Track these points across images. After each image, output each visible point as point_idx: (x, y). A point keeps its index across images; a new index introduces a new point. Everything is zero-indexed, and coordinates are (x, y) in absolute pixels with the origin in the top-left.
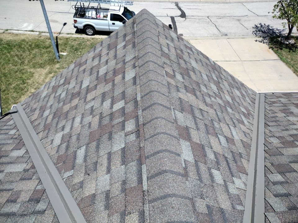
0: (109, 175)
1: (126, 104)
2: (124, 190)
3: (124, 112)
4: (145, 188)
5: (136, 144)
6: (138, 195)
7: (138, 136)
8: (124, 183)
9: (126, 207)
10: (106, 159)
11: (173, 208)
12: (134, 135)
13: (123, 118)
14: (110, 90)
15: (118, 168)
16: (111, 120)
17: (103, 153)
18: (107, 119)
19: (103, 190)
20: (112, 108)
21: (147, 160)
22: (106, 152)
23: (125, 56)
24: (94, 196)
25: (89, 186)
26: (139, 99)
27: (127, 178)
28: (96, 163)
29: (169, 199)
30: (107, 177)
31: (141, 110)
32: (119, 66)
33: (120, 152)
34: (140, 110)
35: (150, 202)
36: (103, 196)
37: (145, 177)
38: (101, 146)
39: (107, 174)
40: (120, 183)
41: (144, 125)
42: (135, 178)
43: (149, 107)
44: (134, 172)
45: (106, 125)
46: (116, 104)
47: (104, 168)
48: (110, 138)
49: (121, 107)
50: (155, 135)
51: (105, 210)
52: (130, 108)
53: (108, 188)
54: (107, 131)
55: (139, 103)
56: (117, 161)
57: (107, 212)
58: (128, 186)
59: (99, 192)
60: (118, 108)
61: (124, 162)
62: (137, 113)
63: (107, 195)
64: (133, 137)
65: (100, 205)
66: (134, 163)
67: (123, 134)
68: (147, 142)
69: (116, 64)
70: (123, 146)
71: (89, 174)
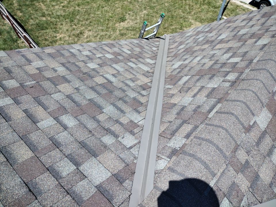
0: (193, 98)
1: (241, 61)
2: (195, 111)
3: (234, 66)
4: (210, 116)
5: (226, 89)
6: (202, 117)
7: (231, 86)
8: (199, 107)
9: (189, 119)
10: (198, 89)
12: (230, 83)
13: (231, 70)
14: (237, 47)
15: (202, 98)
16: (221, 67)
17: (199, 84)
18: (219, 65)
19: (183, 104)
20: (228, 59)
21: (226, 102)
22: (202, 85)
23: (272, 25)
24: (175, 105)
25: (176, 98)
26: (255, 61)
27: (202, 105)
28: (189, 89)
29: (221, 129)
30: (191, 99)
31: (249, 70)
32: (260, 32)
33: (210, 89)
34: (249, 69)
35: (207, 124)
36: (180, 108)
37: (215, 110)
38: (201, 80)
39: (192, 97)
40: (196, 106)
41: (243, 80)
42: (208, 108)
43: (258, 70)
44: (210, 105)
45: (214, 69)
46: (233, 59)
47: (193, 94)
48: (210, 78)
49: (236, 61)
50: (245, 90)
51: (176, 114)
52: (243, 64)
53: (186, 105)
54: (212, 73)
55: (253, 65)
56: (205, 93)
57: (176, 116)
58: (199, 110)
59: (180, 104)
60: (233, 61)
61: (208, 96)
62: (245, 70)
63: (183, 108)
64: (227, 84)
65: (175, 111)
66: (215, 100)
67: (222, 79)
68: (235, 91)
70: (216, 86)
71: (180, 92)
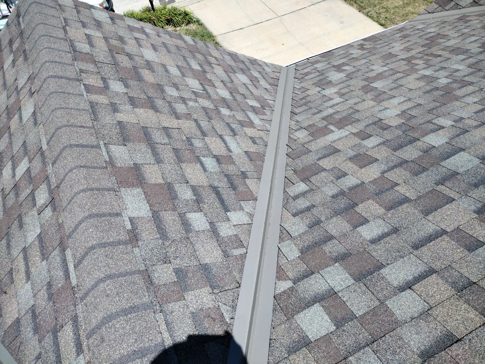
0: (30, 282)
1: (30, 162)
2: (51, 297)
3: (30, 177)
4: (74, 282)
5: (54, 221)
6: (68, 296)
7: (54, 210)
8: (49, 285)
9: (56, 319)
10: (22, 260)
11: (107, 296)
12: (49, 208)
13: (31, 187)
14: (7, 147)
15: (40, 268)
16: (17, 195)
17: (16, 252)
18: (12, 195)
19: (28, 307)
20: (14, 176)
21: (70, 240)
22: (20, 248)
23: (16, 79)
24: (18, 321)
25: (10, 309)
26: (45, 147)
27: (51, 277)
28: (11, 272)
29: (102, 285)
30: (28, 286)
31: (51, 165)
32: (12, 100)
33: (37, 243)
34: (49, 165)
35: (82, 299)
36: (29, 317)
37: (71, 267)
38: (13, 243)
39: (27, 283)
40: (45, 288)
41: (58, 187)
42: (61, 274)
43: (59, 155)
44: (59, 265)
45: (12, 207)
46: (18, 168)
47: (22, 275)
48: (21, 226)
49: (25, 169)
50: (73, 198)
51: (35, 334)
52: (37, 164)
53: (32, 302)
54: (15, 216)
55: (47, 153)
56: (35, 255)
57: (37, 337)
58: (54, 289)
59: (23, 312)
60: (22, 173)
61: (44, 256)
62: (47, 171)
63: (33, 311)
64: (48, 212)
65: (27, 331)
66: (56, 252)
67: (34, 212)
68: (65, 212)
69: (8, 97)
70: (38, 231)
71: (5, 293)
